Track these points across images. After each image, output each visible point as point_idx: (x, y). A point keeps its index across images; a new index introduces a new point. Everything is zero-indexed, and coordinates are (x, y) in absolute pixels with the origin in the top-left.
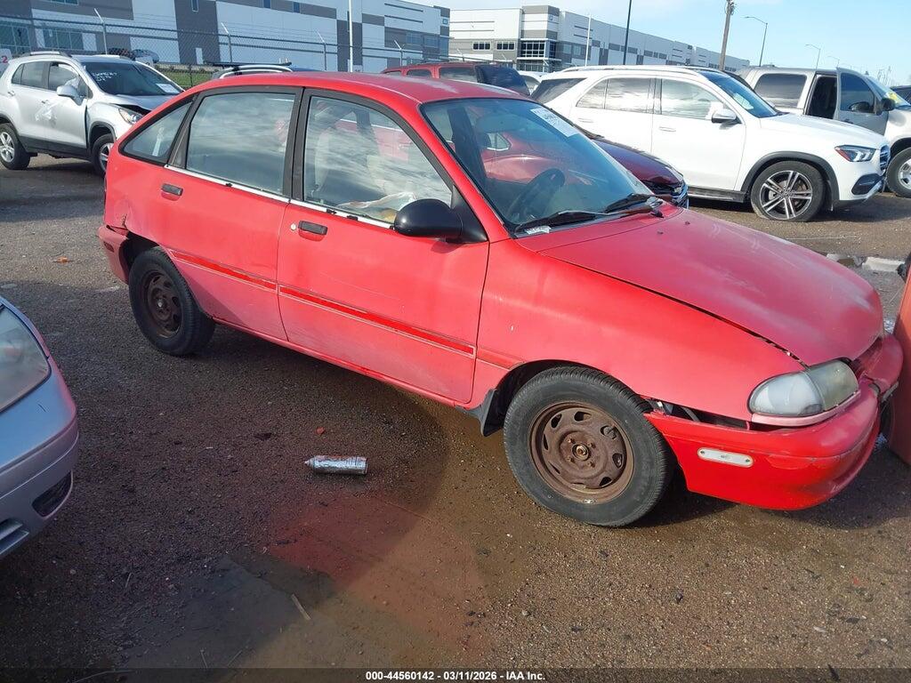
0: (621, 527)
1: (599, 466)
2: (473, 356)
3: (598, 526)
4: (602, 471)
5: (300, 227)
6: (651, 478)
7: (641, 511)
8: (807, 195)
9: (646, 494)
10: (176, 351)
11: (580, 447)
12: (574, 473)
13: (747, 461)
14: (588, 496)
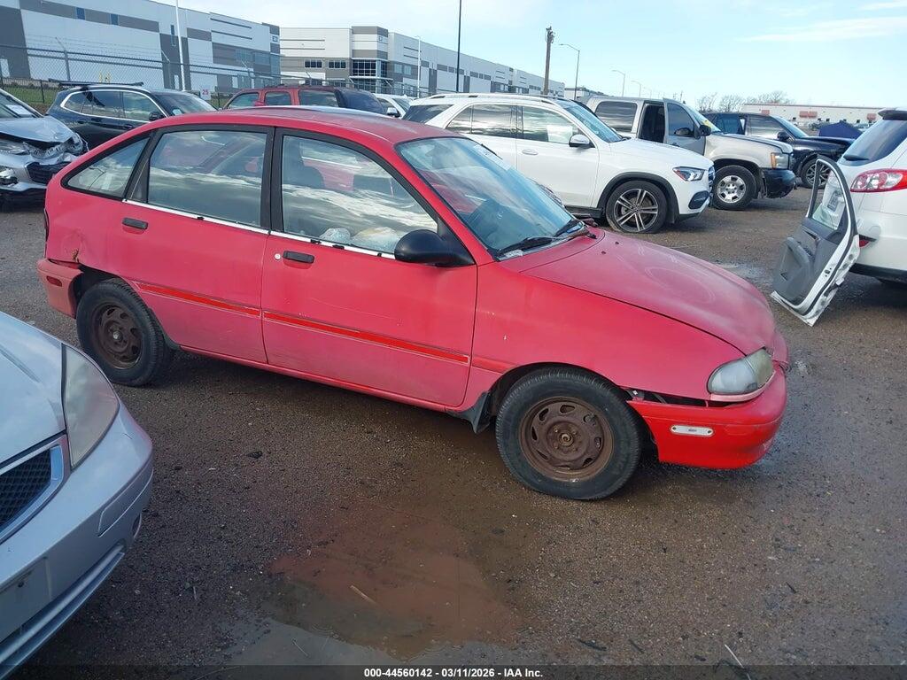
0: (603, 499)
1: (583, 450)
2: (468, 364)
3: (582, 500)
4: (585, 454)
5: (285, 257)
6: (629, 455)
7: (619, 483)
8: (653, 210)
9: (624, 469)
10: (136, 382)
11: (566, 435)
12: (561, 457)
13: (709, 432)
14: (574, 476)
